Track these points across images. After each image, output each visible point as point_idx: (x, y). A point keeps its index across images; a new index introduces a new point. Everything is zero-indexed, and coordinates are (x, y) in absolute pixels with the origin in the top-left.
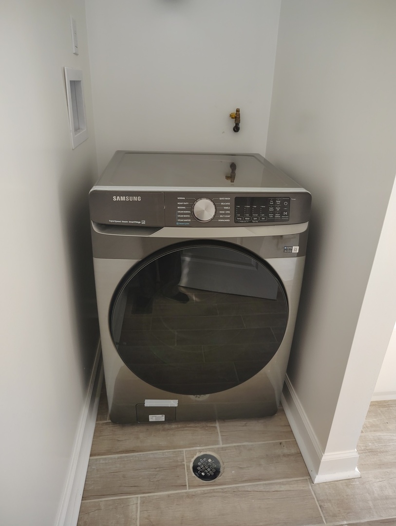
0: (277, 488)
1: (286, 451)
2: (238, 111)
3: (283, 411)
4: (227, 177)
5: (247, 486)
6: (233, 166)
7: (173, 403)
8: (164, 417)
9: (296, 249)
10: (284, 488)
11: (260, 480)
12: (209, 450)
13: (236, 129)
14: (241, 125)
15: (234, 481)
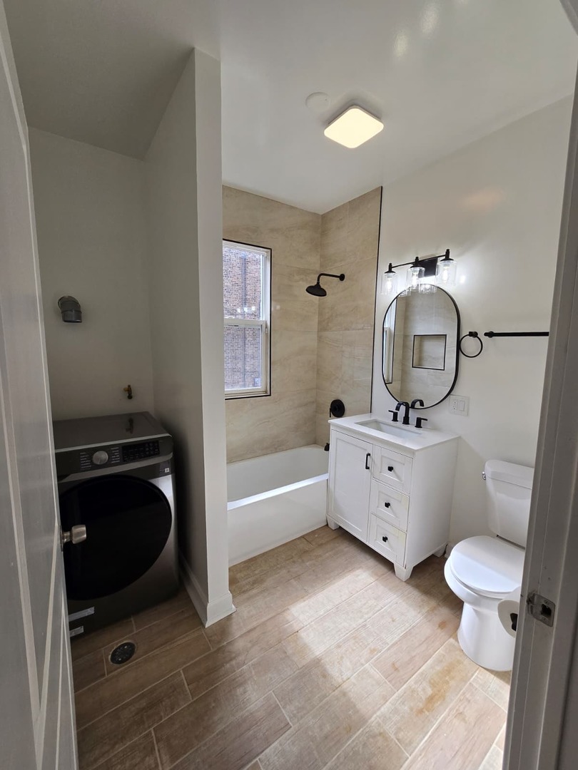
0: (179, 643)
1: (186, 615)
2: (129, 386)
3: (185, 590)
4: (127, 430)
5: (156, 652)
6: (131, 421)
7: (91, 611)
8: (83, 629)
9: (167, 470)
10: (184, 640)
11: (166, 643)
12: (125, 640)
13: (130, 397)
14: (133, 394)
15: (146, 653)
